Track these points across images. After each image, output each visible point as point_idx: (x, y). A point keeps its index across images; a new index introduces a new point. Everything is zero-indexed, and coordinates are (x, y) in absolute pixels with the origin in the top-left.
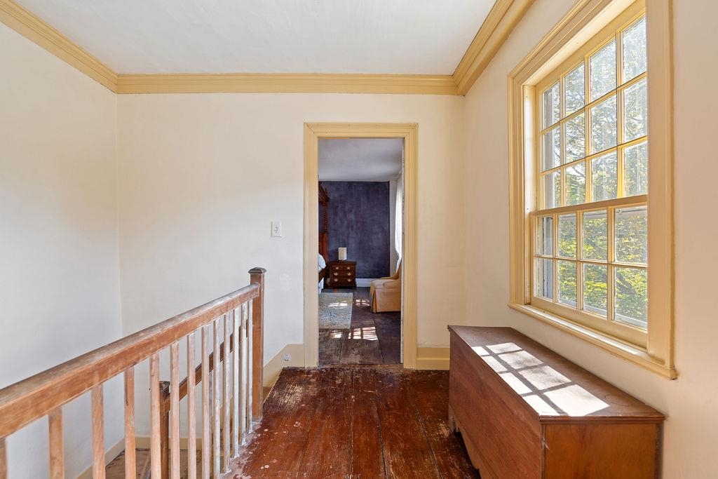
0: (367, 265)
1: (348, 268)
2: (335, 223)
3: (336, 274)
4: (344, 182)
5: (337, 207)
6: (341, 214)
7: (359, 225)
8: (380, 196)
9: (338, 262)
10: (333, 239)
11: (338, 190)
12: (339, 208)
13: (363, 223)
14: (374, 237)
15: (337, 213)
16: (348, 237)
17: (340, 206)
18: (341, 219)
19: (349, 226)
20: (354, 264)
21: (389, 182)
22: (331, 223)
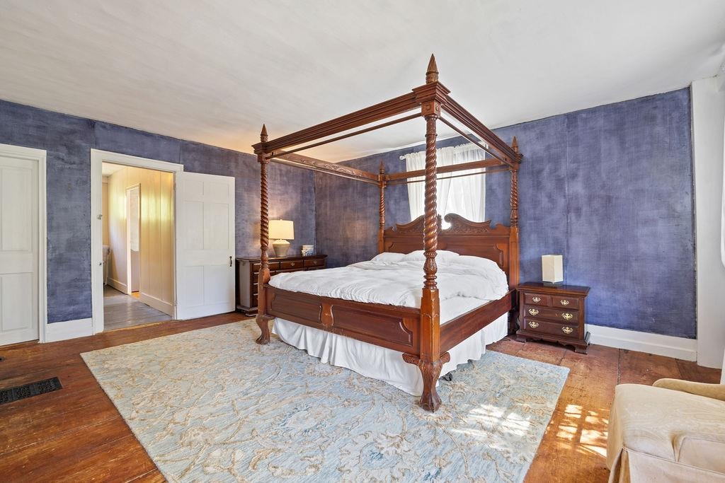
0: (619, 297)
1: (565, 303)
2: (536, 203)
3: (533, 312)
4: (556, 118)
5: (540, 172)
6: (549, 185)
7: (596, 204)
8: (659, 129)
9: (540, 285)
10: (533, 237)
11: (541, 135)
12: (545, 173)
13: (609, 199)
14: (642, 231)
15: (539, 183)
16: (568, 233)
17: (547, 169)
18: (550, 197)
19: (572, 208)
20: (583, 292)
21: (688, 90)
22: (526, 206)
